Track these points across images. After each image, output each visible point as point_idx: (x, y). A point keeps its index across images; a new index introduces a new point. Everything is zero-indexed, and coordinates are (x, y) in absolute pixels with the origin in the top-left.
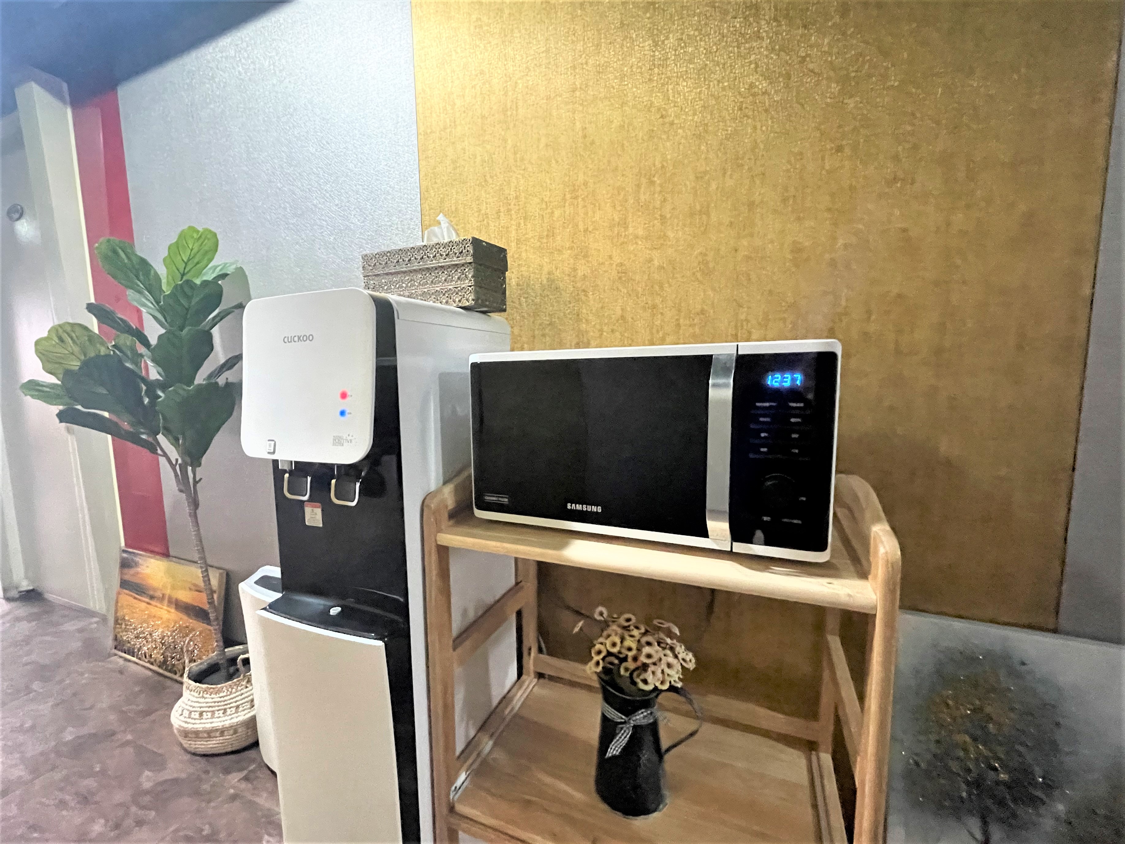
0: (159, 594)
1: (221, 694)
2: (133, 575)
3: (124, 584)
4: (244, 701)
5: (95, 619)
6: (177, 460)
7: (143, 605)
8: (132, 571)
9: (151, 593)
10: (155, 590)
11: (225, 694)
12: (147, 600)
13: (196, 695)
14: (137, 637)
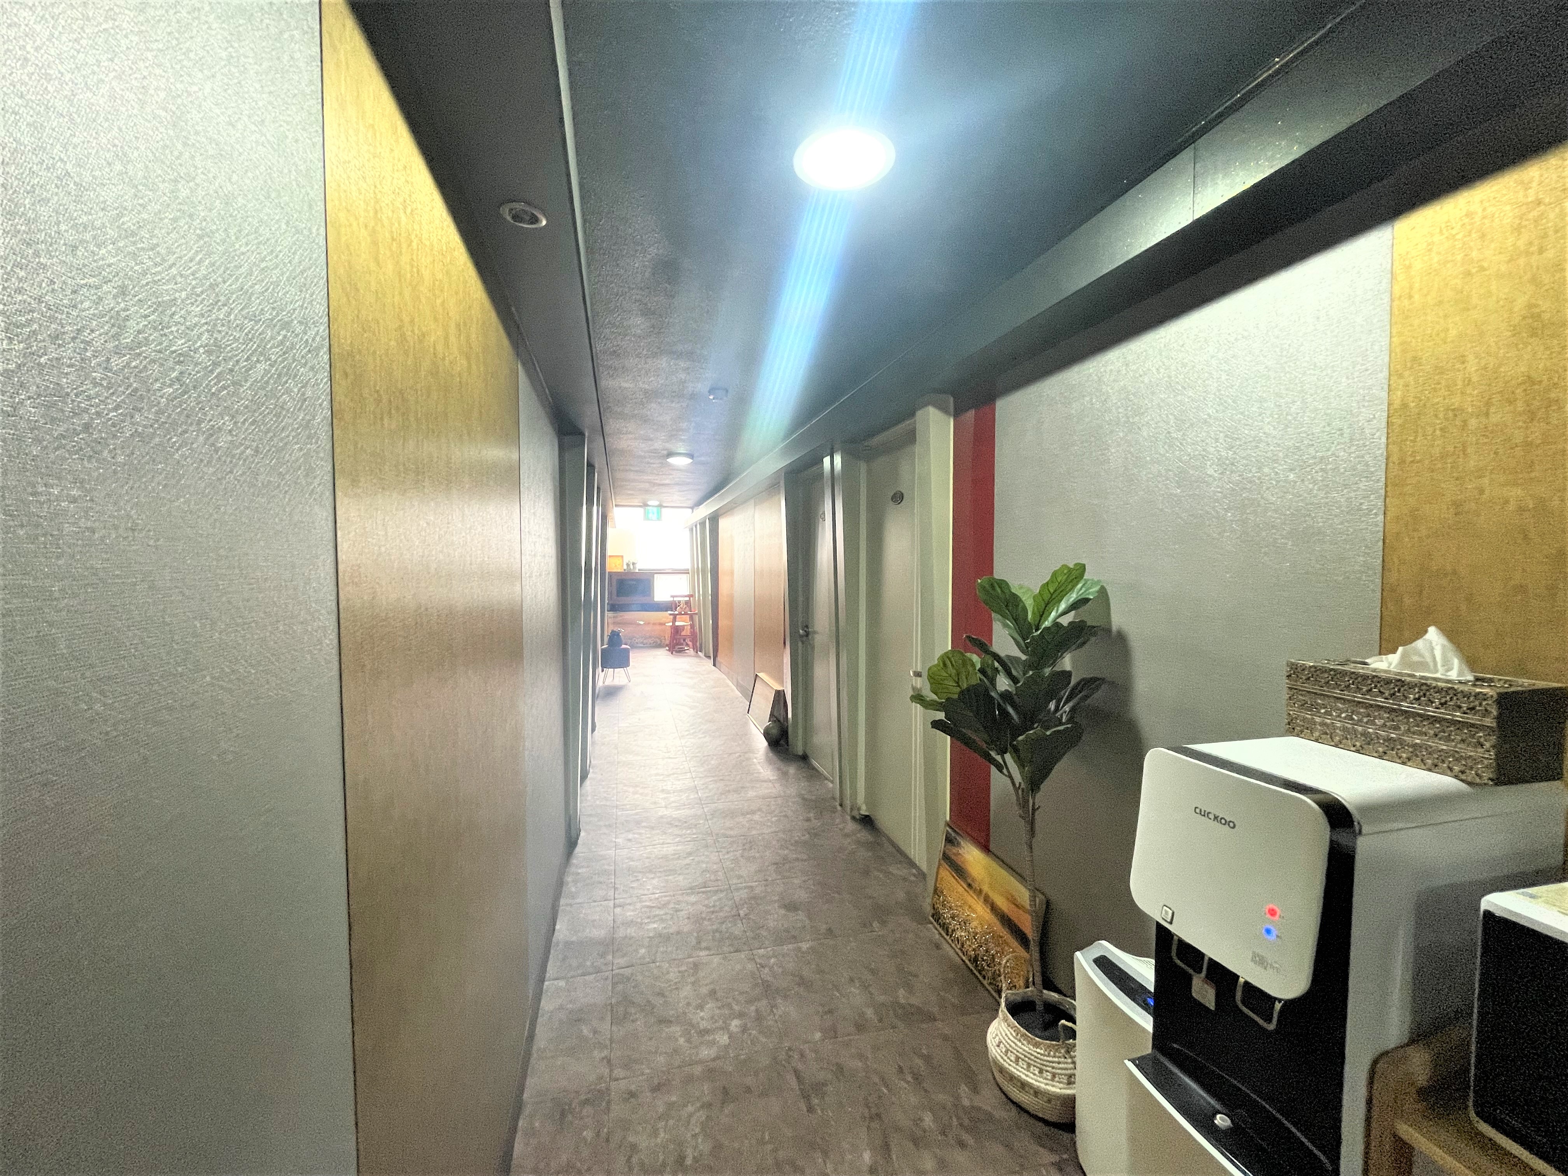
0: (975, 885)
1: (1038, 1050)
2: (954, 854)
3: (946, 857)
4: (1063, 1072)
5: (914, 871)
6: (1020, 783)
7: (961, 889)
8: (954, 850)
9: (969, 881)
10: (974, 880)
11: (1042, 1052)
12: (965, 886)
13: (1014, 1034)
14: (953, 918)
